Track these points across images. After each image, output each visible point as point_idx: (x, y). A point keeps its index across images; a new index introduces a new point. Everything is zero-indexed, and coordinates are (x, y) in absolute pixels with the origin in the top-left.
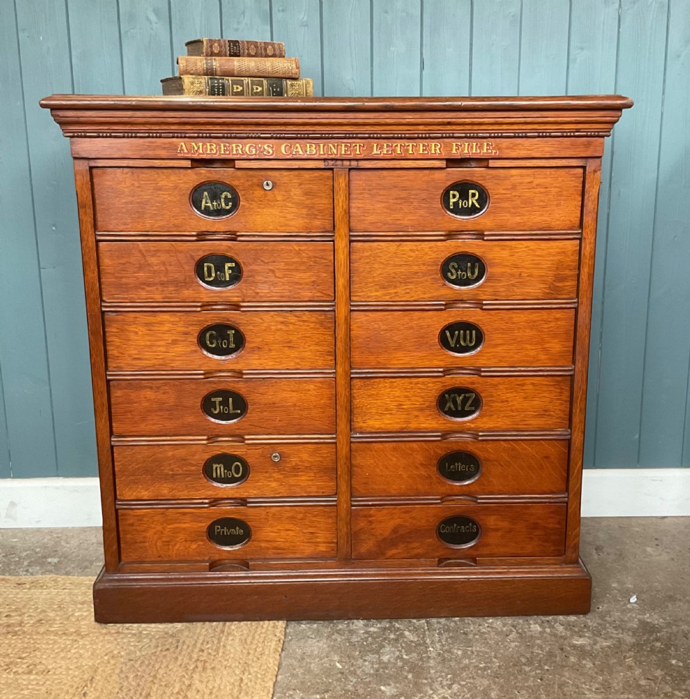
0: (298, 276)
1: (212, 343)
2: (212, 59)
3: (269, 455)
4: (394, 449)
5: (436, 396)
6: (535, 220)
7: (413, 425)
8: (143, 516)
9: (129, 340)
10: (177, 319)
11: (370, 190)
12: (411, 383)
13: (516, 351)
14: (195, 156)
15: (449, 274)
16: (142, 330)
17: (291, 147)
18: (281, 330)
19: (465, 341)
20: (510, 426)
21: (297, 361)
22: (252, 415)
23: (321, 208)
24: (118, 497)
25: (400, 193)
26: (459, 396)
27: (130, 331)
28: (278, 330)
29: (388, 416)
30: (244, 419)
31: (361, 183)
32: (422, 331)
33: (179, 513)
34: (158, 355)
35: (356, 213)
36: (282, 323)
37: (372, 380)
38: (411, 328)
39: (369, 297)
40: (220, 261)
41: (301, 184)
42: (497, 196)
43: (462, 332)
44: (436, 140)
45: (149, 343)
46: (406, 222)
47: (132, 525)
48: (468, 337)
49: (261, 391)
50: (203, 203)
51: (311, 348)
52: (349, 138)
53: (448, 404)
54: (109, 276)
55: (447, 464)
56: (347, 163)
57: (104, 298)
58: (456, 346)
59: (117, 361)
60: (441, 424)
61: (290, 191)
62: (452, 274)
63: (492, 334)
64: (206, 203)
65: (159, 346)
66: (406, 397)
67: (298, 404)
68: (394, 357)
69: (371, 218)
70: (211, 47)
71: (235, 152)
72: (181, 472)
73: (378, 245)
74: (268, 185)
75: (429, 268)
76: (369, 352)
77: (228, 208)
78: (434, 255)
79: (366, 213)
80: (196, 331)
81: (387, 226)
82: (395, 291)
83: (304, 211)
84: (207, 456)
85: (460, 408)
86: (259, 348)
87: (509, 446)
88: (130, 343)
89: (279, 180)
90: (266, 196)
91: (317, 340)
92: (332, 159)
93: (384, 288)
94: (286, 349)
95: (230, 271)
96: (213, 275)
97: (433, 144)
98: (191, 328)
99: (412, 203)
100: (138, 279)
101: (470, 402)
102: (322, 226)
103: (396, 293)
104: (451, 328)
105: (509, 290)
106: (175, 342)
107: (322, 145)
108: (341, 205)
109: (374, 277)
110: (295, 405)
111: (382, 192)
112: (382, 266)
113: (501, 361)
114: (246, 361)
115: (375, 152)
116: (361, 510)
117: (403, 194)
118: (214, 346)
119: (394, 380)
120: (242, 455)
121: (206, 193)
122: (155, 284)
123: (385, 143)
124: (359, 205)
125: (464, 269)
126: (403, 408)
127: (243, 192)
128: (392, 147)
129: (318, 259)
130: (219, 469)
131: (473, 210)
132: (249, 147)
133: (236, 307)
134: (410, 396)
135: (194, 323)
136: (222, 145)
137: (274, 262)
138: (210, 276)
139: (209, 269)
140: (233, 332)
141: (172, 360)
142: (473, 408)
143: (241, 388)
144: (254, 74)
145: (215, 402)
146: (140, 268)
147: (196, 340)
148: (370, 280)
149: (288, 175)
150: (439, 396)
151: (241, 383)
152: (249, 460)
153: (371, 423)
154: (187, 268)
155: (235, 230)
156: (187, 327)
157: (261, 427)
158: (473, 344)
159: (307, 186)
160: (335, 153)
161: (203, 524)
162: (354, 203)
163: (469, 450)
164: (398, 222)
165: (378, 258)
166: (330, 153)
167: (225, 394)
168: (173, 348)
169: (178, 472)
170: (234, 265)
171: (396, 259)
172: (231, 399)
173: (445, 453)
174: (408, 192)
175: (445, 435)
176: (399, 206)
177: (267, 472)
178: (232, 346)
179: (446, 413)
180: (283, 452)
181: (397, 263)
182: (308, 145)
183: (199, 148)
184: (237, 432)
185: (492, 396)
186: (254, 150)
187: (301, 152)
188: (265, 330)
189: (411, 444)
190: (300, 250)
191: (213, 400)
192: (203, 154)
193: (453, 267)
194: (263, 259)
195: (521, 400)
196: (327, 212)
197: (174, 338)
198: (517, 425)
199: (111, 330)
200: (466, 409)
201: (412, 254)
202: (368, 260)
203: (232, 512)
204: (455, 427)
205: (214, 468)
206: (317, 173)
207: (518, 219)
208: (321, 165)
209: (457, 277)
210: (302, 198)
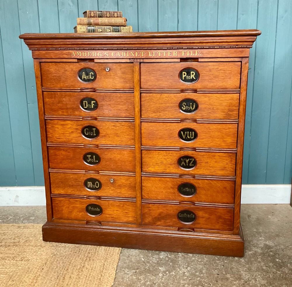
0: (120, 107)
1: (87, 133)
2: (90, 19)
3: (109, 180)
4: (159, 180)
5: (177, 159)
6: (220, 85)
7: (168, 171)
8: (61, 200)
9: (55, 131)
10: (73, 123)
11: (149, 72)
12: (166, 153)
13: (211, 141)
14: (78, 57)
15: (183, 108)
16: (60, 127)
17: (116, 53)
18: (113, 129)
19: (189, 136)
20: (209, 174)
21: (120, 142)
22: (103, 163)
23: (129, 79)
24: (52, 192)
25: (161, 73)
26: (187, 160)
27: (56, 127)
28: (112, 129)
29: (157, 166)
30: (99, 164)
31: (145, 68)
32: (171, 131)
33: (75, 200)
34: (66, 137)
35: (143, 81)
36: (114, 126)
37: (151, 151)
38: (166, 130)
39: (149, 116)
40: (90, 100)
41: (121, 69)
42: (203, 74)
43: (188, 132)
44: (175, 50)
45: (63, 132)
46: (164, 85)
47: (57, 204)
48: (191, 135)
49: (106, 153)
50: (83, 76)
51: (126, 137)
52: (139, 50)
53: (182, 163)
54: (48, 105)
55: (182, 188)
56: (139, 60)
57: (46, 114)
58: (185, 138)
59: (51, 139)
60: (179, 171)
61: (117, 72)
62: (184, 108)
63: (201, 133)
64: (84, 76)
65: (67, 133)
66: (165, 159)
67: (120, 159)
68: (160, 142)
69: (149, 84)
70: (90, 14)
71: (93, 56)
72: (75, 184)
73: (153, 95)
74: (107, 69)
75: (174, 105)
76: (149, 139)
77: (92, 78)
78: (176, 99)
79: (147, 81)
80: (80, 128)
81: (156, 87)
82: (160, 114)
83: (122, 80)
84: (85, 179)
85: (187, 165)
86: (105, 136)
87: (209, 182)
88: (56, 132)
89: (112, 67)
90: (107, 74)
91: (128, 134)
92: (133, 59)
93: (155, 113)
94: (116, 136)
95: (94, 105)
96: (87, 106)
97: (174, 52)
98: (78, 127)
99: (166, 77)
100: (58, 107)
101: (192, 162)
102: (129, 87)
103: (160, 115)
104: (184, 130)
105: (208, 115)
106: (72, 132)
107: (128, 53)
108: (136, 78)
109: (151, 108)
110: (119, 160)
111: (154, 72)
112: (154, 104)
113: (205, 145)
114: (100, 141)
115: (150, 55)
116: (146, 205)
118: (87, 134)
119: (159, 151)
120: (99, 179)
121: (84, 73)
122: (65, 109)
123: (154, 52)
124: (145, 78)
125: (189, 105)
126: (163, 164)
127: (98, 72)
128: (157, 53)
129: (128, 100)
130: (90, 184)
131: (192, 80)
132: (99, 54)
133: (96, 119)
134: (166, 158)
135: (80, 125)
136: (89, 53)
137: (110, 101)
138: (86, 106)
139: (85, 103)
140: (95, 129)
141: (72, 139)
142: (193, 165)
143: (98, 152)
144: (107, 25)
145: (88, 157)
146: (59, 102)
147: (80, 132)
148: (149, 109)
149: (116, 65)
150: (178, 159)
151: (98, 150)
152: (101, 181)
153: (150, 169)
154: (76, 103)
155: (95, 87)
156: (77, 127)
157: (106, 168)
158: (193, 138)
159: (123, 70)
160: (134, 56)
161: (84, 206)
162: (142, 77)
163: (191, 183)
164: (161, 85)
165: (152, 100)
166: (131, 56)
167: (92, 154)
168: (72, 135)
169: (74, 184)
170: (95, 102)
171: (160, 101)
172: (94, 156)
173: (181, 183)
174: (164, 72)
175: (181, 176)
176: (161, 79)
177: (108, 186)
178: (95, 135)
179: (182, 166)
180: (115, 179)
181: (160, 102)
182: (122, 53)
183: (79, 54)
184: (97, 169)
185: (201, 160)
186: (101, 55)
187: (120, 56)
188: (107, 129)
189: (166, 178)
190: (121, 96)
191: (87, 156)
192: (81, 56)
193: (184, 104)
194: (106, 100)
195: (214, 162)
196: (131, 81)
197: (72, 131)
198: (212, 173)
199: (49, 126)
200: (190, 165)
201: (167, 99)
202: (148, 101)
203: (95, 202)
204: (186, 173)
205: (88, 183)
206: (127, 64)
207: (212, 84)
208: (128, 61)
209: (186, 109)
210: (121, 75)
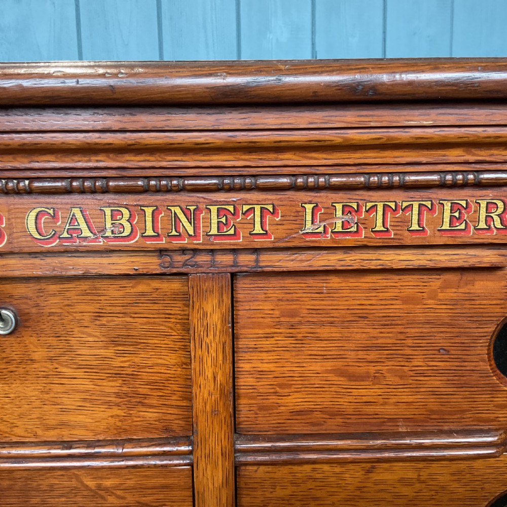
11: (292, 327)
17: (54, 217)
23: (156, 378)
25: (374, 332)
31: (267, 306)
35: (253, 387)
41: (98, 315)
44: (490, 193)
46: (389, 410)
52: (231, 189)
56: (225, 260)
61: (70, 333)
74: (2, 319)
79: (281, 386)
81: (339, 420)
83: (111, 387)
89: (37, 306)
92: (183, 251)
97: (483, 204)
99: (408, 359)
102: (159, 425)
107: (149, 211)
108: (209, 373)
111: (324, 332)
115: (309, 227)
117: (387, 337)
123: (338, 202)
124: (265, 367)
128: (358, 211)
149: (61, 292)
159: (118, 321)
160: (191, 232)
162: (249, 361)
164: (370, 409)
166: (174, 233)
174: (399, 329)
176: (372, 369)
182: (108, 211)
187: (86, 233)
190: (99, 487)
206: (143, 287)
208: (152, 264)
210: (102, 352)
